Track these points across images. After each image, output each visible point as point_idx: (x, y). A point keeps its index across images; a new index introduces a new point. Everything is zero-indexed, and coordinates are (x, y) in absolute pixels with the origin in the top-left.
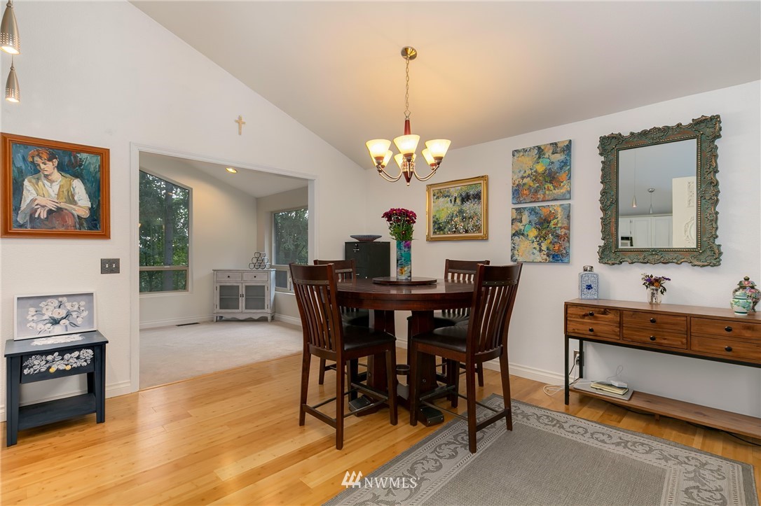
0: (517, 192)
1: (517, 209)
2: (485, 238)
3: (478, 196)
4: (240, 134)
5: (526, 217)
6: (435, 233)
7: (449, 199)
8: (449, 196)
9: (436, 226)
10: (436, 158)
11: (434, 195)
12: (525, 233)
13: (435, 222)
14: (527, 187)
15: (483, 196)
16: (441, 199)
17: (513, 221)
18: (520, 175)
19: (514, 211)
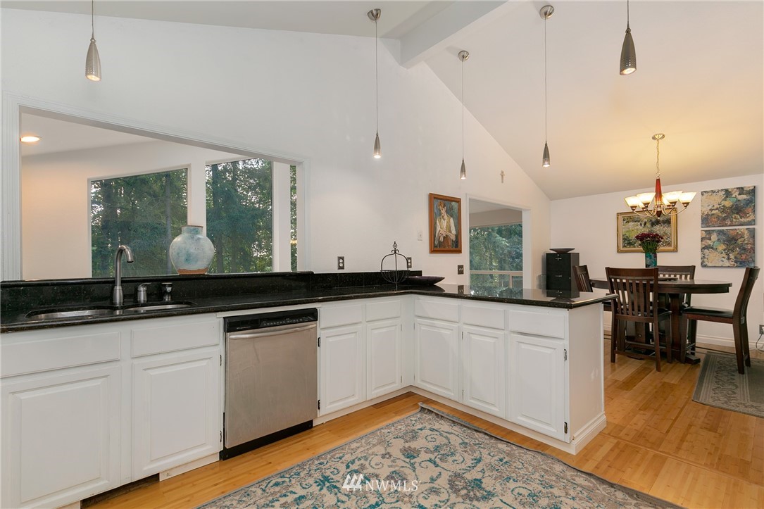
0: (706, 220)
1: (706, 231)
2: (675, 250)
3: (668, 222)
4: (502, 182)
5: (714, 237)
6: (624, 246)
7: (639, 223)
8: (639, 221)
9: (626, 242)
10: (645, 204)
11: (624, 220)
12: (714, 247)
13: (624, 239)
14: (716, 216)
15: (673, 221)
16: (631, 224)
17: (702, 239)
18: (710, 207)
19: (704, 232)
